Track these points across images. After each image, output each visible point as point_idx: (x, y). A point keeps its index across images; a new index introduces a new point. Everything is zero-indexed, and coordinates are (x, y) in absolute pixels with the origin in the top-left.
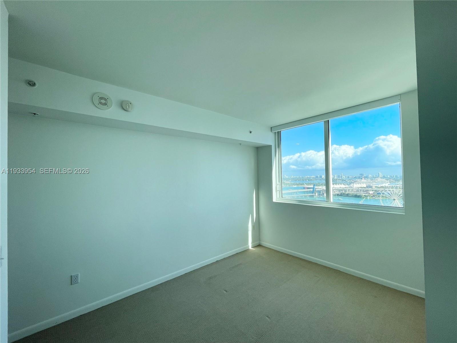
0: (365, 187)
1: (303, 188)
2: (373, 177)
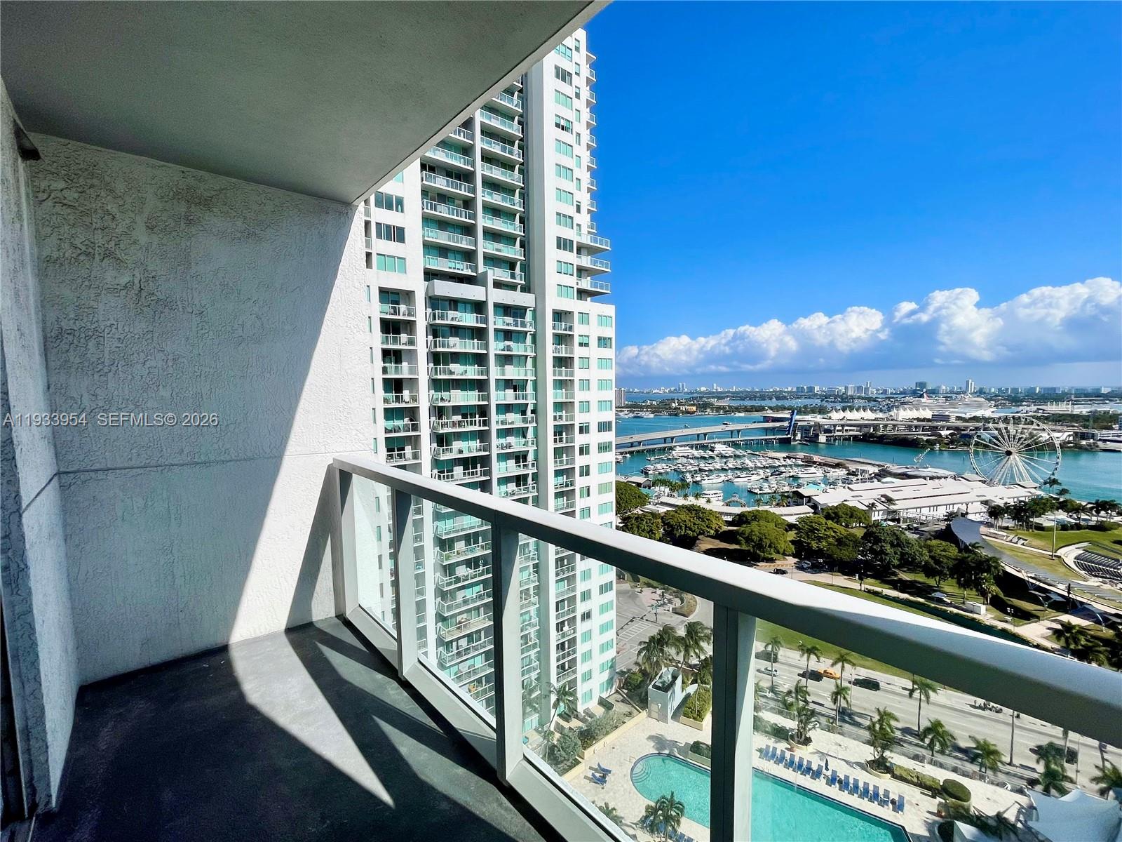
0: (930, 417)
1: (762, 420)
2: (952, 392)
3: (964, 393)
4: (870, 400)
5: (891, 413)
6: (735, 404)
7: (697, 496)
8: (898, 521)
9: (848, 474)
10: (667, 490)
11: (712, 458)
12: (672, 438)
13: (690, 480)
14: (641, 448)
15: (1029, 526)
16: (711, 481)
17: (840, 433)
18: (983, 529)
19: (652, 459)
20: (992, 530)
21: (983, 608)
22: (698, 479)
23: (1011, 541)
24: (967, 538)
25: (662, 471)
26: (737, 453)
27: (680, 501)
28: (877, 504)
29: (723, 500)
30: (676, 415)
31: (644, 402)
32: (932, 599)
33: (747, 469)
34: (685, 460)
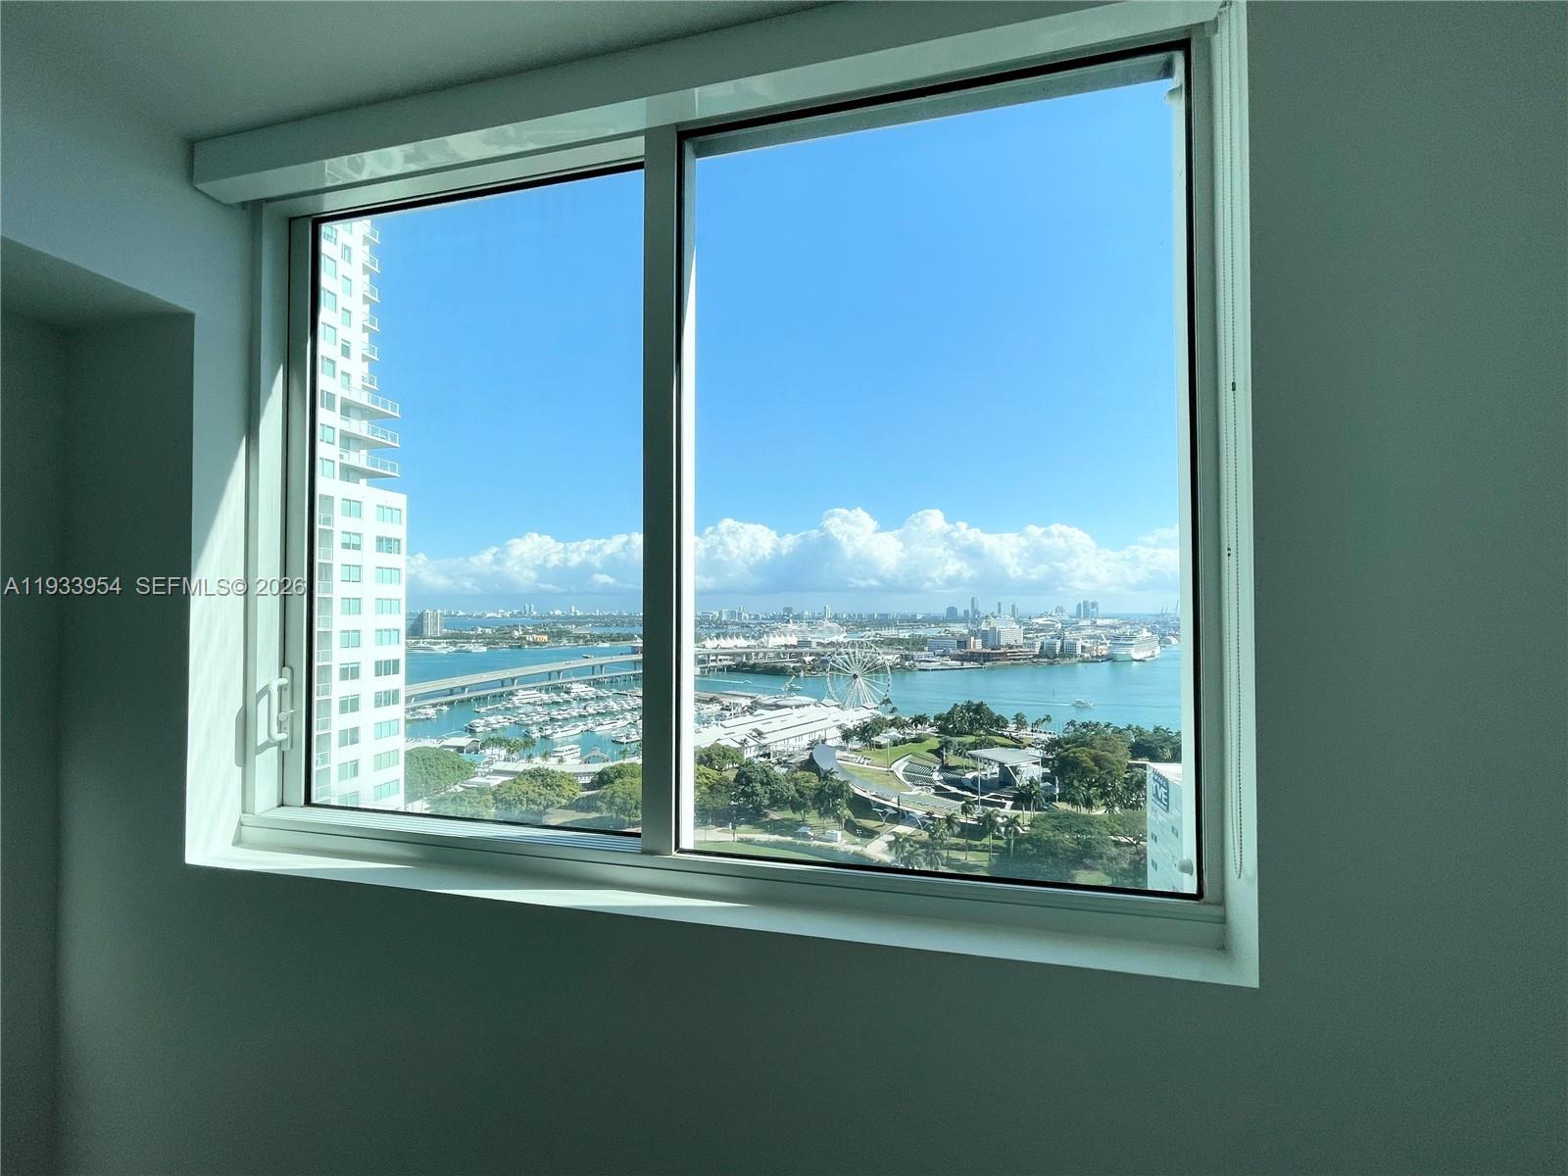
0: (796, 643)
1: (630, 651)
2: (813, 618)
3: (823, 618)
4: (743, 625)
5: (762, 640)
6: (597, 632)
7: (545, 756)
8: (768, 755)
9: (722, 709)
10: (503, 752)
11: (567, 702)
12: (513, 680)
13: (536, 734)
14: (466, 695)
15: (871, 746)
16: (565, 734)
17: (714, 664)
18: (839, 754)
19: (483, 710)
20: (845, 754)
21: (839, 833)
22: (548, 732)
23: (859, 763)
24: (824, 766)
25: (497, 726)
26: (600, 693)
27: (522, 766)
28: (749, 739)
29: (581, 757)
30: (520, 647)
31: (472, 630)
32: (796, 835)
33: (612, 713)
34: (530, 708)
